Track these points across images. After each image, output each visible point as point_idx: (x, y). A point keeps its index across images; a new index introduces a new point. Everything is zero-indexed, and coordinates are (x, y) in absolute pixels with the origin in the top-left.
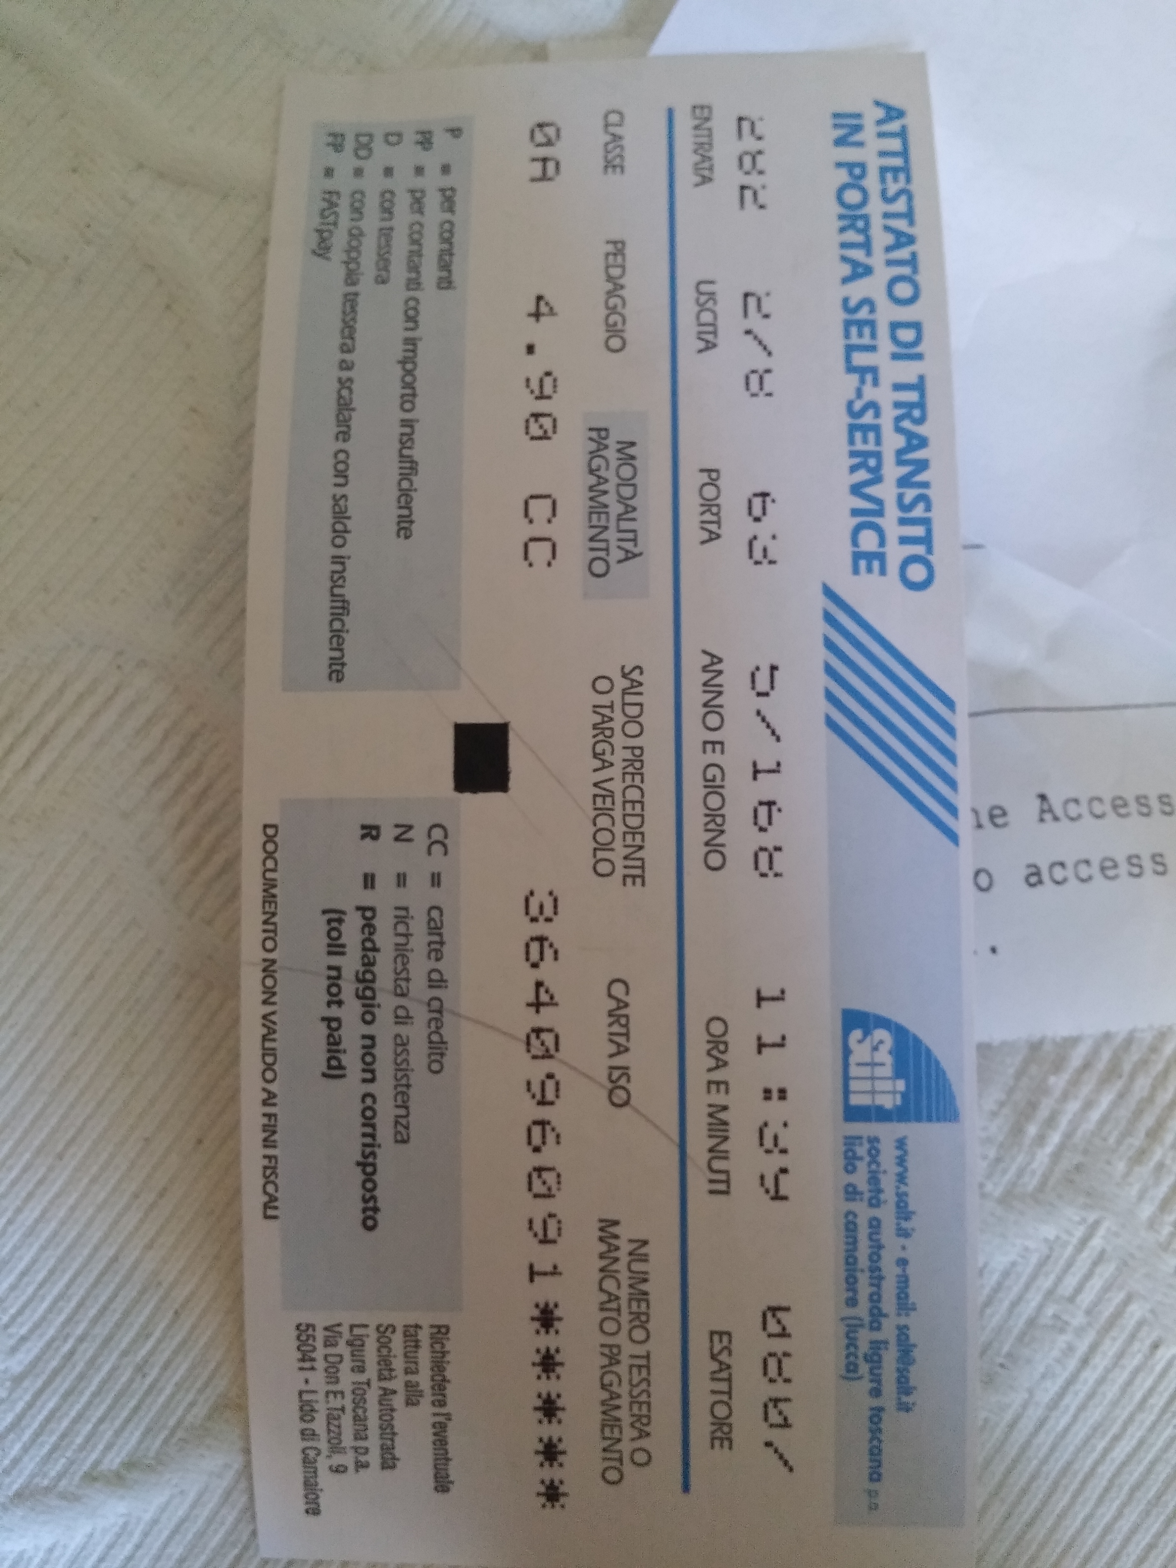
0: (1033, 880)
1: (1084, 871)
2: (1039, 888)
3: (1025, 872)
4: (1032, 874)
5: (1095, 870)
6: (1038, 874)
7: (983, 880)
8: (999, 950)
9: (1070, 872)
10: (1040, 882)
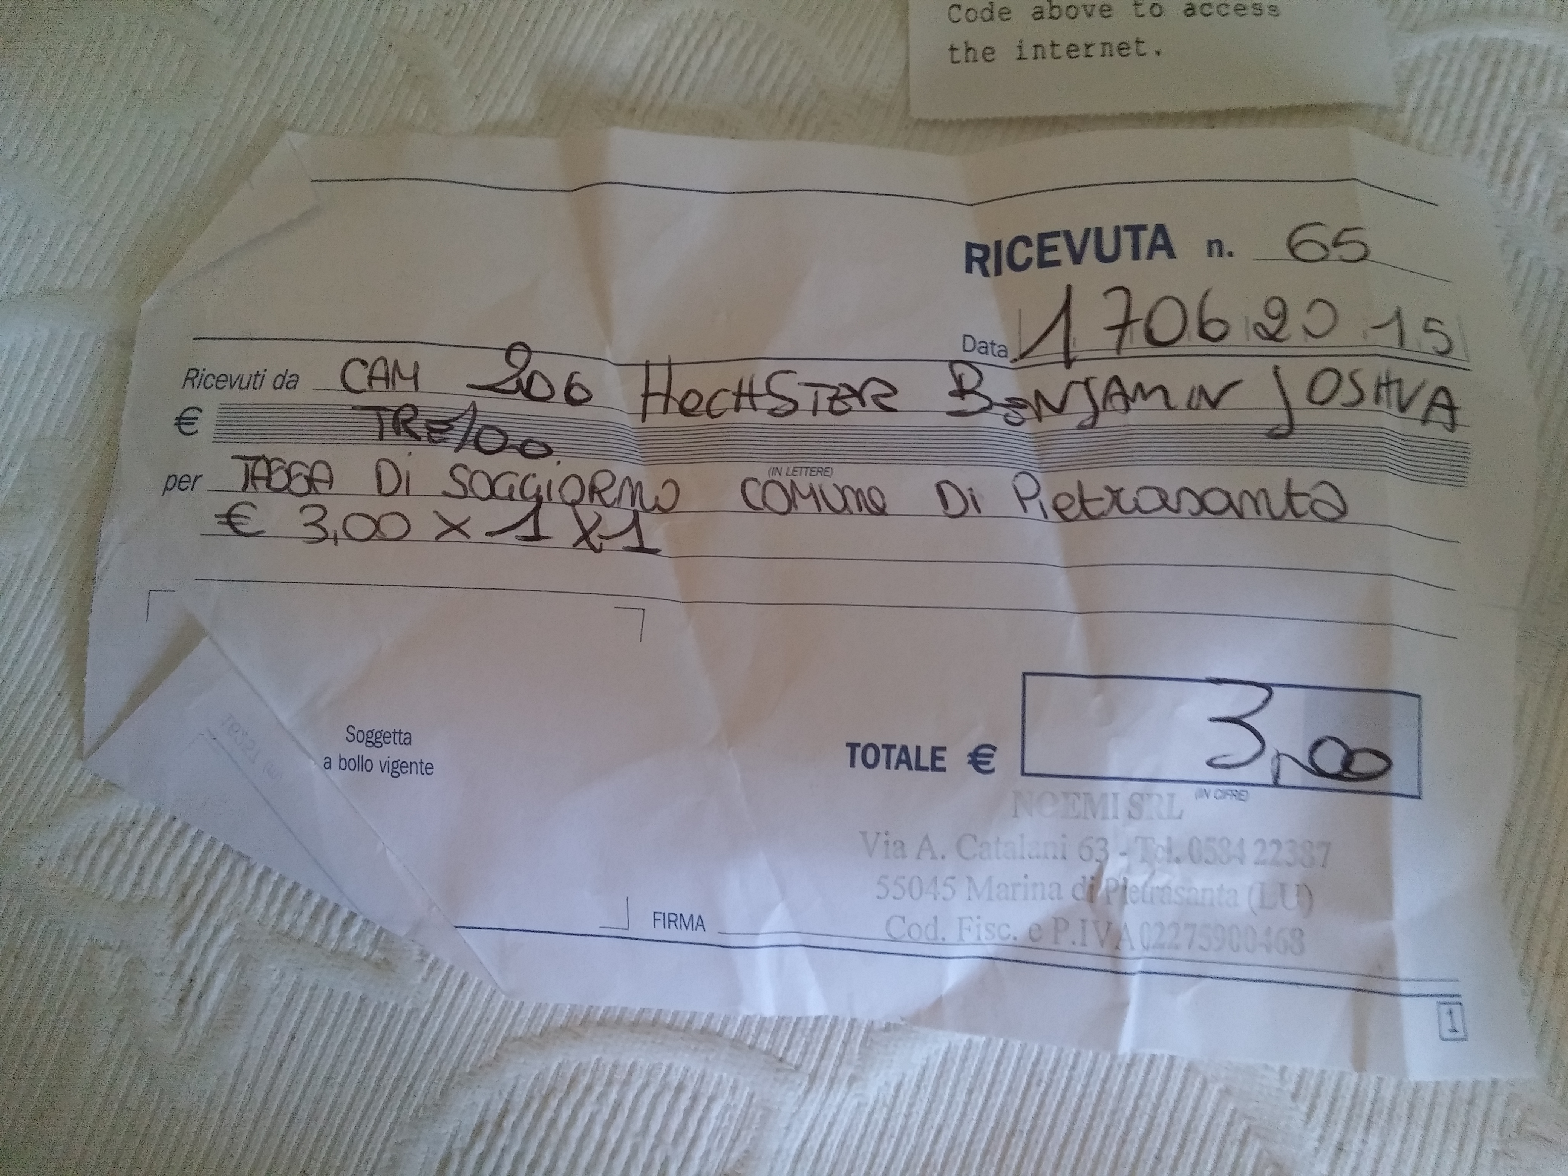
0: (1190, 12)
1: (1223, 10)
2: (1193, 17)
3: (1184, 8)
4: (1189, 9)
5: (1231, 10)
6: (1193, 9)
7: (1156, 10)
8: (1162, 54)
9: (1214, 10)
10: (1193, 14)
